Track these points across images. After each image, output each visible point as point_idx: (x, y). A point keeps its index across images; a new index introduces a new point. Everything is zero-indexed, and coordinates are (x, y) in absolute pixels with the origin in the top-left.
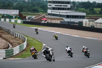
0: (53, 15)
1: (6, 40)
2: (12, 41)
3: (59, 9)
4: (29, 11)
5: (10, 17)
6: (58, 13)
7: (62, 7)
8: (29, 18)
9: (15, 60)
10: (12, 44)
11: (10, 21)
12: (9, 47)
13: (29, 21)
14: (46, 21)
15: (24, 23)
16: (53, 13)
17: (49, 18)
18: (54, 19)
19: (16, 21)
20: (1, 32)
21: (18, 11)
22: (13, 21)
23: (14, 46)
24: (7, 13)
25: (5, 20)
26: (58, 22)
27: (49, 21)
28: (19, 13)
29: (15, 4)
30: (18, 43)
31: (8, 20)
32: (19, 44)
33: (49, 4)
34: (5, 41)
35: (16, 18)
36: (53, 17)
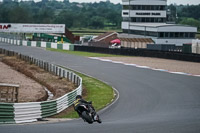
0: (133, 32)
1: (41, 83)
2: (53, 85)
3: (144, 20)
4: (86, 26)
5: (49, 38)
6: (143, 29)
7: (151, 16)
8: (86, 40)
9: (60, 122)
10: (52, 91)
11: (49, 46)
12: (47, 96)
13: (86, 44)
14: (118, 44)
15: (77, 48)
16: (131, 28)
17: (124, 40)
18: (135, 40)
19: (60, 47)
20: (32, 68)
21: (64, 25)
22: (54, 45)
23: (57, 94)
24: (42, 31)
25: (39, 45)
26: (144, 46)
27: (125, 45)
28: (66, 30)
29: (57, 13)
30: (65, 89)
31: (44, 44)
32: (67, 90)
33: (123, 11)
34: (40, 86)
35: (59, 39)
36: (132, 36)
